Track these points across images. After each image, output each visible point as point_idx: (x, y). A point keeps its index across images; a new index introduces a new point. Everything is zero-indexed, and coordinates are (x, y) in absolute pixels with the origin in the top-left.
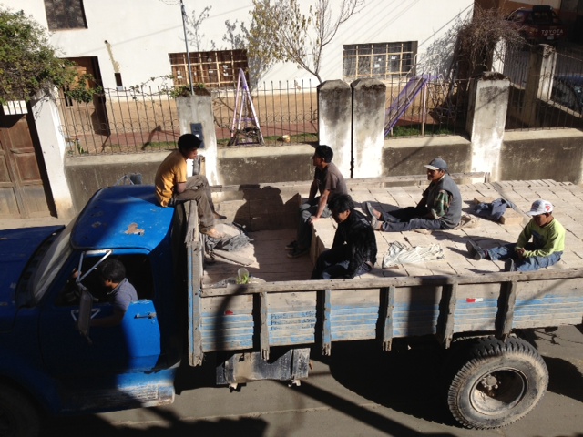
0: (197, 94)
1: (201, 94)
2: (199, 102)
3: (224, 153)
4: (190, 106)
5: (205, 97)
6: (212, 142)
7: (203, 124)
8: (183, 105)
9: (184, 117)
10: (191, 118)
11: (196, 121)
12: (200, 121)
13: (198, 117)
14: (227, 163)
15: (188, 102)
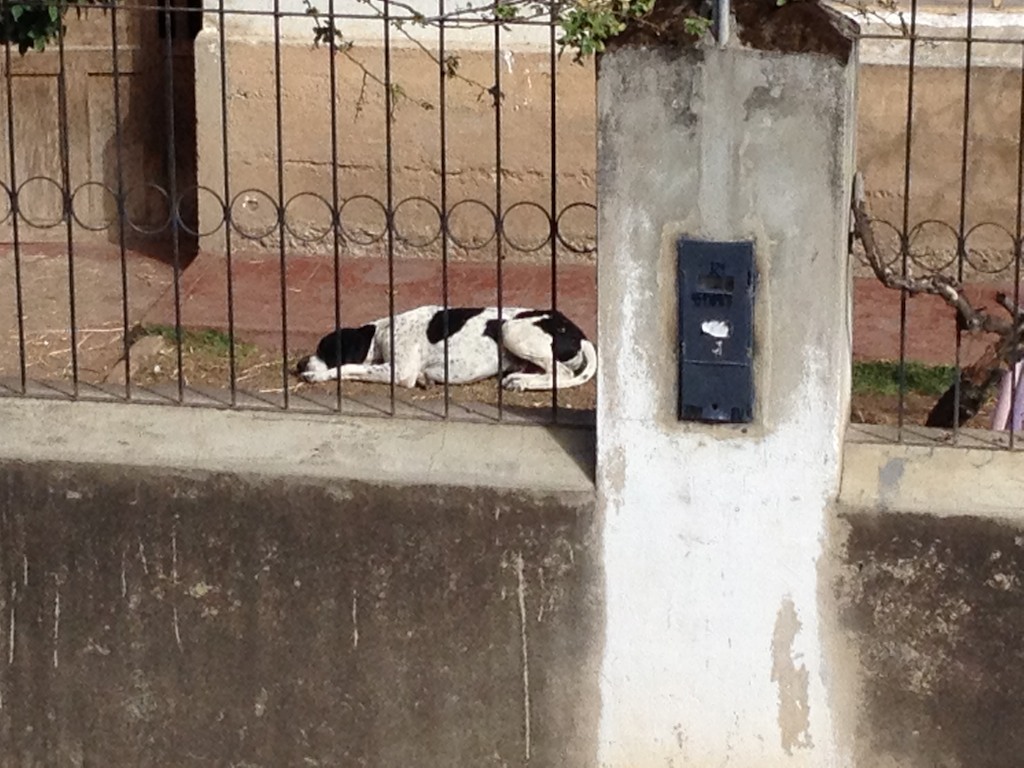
0: (750, 35)
1: (784, 44)
2: (760, 98)
3: (891, 473)
4: (688, 118)
5: (802, 67)
6: (812, 389)
7: (764, 253)
8: (647, 108)
9: (641, 192)
10: (687, 203)
11: (716, 228)
12: (749, 227)
13: (735, 201)
14: (902, 551)
15: (684, 89)
